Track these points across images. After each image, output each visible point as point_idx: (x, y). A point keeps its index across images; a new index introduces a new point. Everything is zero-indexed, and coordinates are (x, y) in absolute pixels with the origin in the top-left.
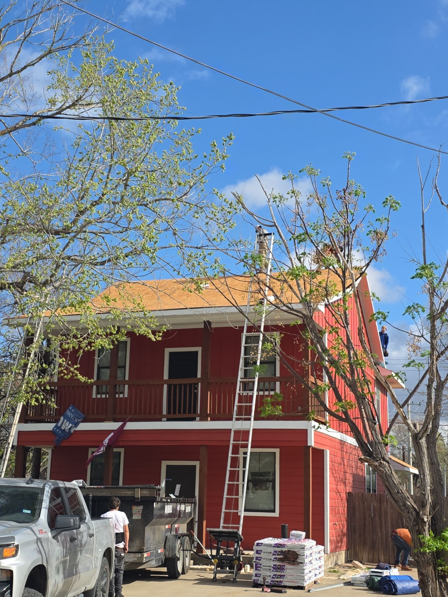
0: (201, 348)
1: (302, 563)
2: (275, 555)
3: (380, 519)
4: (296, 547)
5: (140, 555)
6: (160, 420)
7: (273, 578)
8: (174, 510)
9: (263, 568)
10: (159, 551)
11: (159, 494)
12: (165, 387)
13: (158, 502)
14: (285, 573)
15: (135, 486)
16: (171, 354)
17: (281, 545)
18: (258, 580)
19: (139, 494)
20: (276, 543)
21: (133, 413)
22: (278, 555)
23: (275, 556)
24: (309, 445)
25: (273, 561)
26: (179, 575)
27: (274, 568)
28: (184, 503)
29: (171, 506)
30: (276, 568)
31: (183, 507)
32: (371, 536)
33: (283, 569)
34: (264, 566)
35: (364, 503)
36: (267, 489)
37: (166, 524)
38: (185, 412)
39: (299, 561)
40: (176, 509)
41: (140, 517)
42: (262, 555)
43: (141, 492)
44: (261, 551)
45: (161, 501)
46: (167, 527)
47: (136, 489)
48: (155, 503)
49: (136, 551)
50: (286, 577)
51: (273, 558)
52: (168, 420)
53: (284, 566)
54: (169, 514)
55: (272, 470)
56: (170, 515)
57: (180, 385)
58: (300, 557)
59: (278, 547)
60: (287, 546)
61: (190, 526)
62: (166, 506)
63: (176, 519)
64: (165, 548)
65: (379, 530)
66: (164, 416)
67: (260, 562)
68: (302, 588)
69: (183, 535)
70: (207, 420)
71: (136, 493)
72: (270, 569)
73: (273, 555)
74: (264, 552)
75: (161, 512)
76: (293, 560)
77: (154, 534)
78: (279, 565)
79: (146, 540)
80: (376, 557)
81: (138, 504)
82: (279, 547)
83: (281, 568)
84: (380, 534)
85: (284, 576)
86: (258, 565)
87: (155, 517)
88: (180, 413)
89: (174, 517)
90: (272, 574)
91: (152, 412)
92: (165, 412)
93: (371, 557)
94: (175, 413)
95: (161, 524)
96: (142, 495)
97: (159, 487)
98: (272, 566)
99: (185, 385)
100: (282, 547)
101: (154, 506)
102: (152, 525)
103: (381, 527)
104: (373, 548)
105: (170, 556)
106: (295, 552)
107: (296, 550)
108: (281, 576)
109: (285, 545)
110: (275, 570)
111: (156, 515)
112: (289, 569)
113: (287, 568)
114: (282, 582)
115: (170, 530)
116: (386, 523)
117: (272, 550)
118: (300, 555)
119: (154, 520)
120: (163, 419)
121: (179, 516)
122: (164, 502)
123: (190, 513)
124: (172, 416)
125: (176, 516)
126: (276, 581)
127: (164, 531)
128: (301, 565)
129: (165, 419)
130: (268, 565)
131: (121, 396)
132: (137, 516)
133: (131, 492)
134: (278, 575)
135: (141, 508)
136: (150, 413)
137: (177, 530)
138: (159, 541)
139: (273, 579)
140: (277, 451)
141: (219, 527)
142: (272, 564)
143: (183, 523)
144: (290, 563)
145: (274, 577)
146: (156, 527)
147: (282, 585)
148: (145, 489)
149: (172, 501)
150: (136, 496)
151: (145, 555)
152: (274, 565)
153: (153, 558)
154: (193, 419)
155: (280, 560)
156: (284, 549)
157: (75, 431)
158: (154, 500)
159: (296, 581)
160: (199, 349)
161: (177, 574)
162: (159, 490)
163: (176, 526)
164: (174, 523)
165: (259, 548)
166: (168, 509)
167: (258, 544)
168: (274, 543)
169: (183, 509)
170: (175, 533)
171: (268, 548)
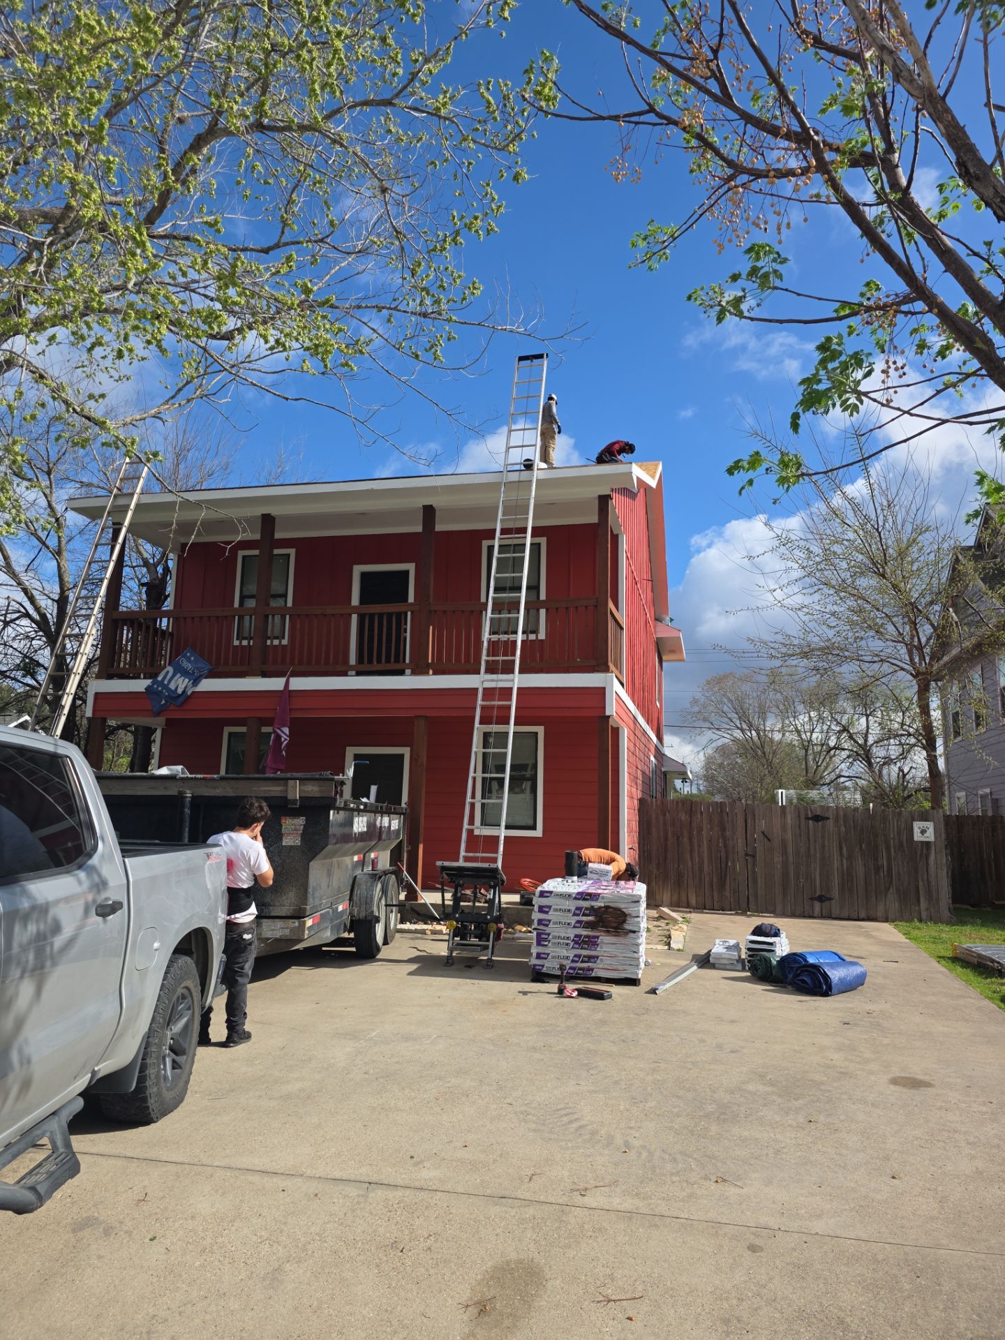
0: (414, 564)
1: (634, 932)
2: (578, 915)
3: (690, 839)
4: (621, 897)
5: (297, 924)
6: (345, 674)
7: (573, 961)
8: (371, 825)
9: (553, 941)
10: (340, 908)
11: (342, 791)
12: (354, 617)
13: (338, 809)
14: (599, 951)
15: (289, 775)
16: (364, 576)
17: (590, 894)
18: (543, 966)
19: (296, 791)
20: (580, 890)
21: (296, 662)
22: (584, 915)
23: (577, 918)
24: (607, 714)
25: (574, 927)
26: (378, 950)
27: (576, 943)
28: (389, 813)
29: (365, 819)
30: (579, 941)
31: (386, 820)
32: (676, 866)
33: (595, 944)
34: (554, 937)
35: (665, 815)
36: (523, 791)
37: (354, 854)
38: (388, 661)
39: (627, 927)
40: (375, 824)
41: (298, 842)
42: (552, 915)
43: (302, 788)
44: (550, 907)
45: (346, 808)
46: (356, 858)
47: (291, 782)
48: (332, 812)
49: (289, 914)
50: (602, 960)
51: (573, 922)
52: (359, 674)
53: (598, 937)
54: (361, 834)
55: (531, 762)
56: (363, 837)
57: (381, 615)
58: (629, 920)
59: (585, 899)
60: (603, 898)
61: (396, 856)
62: (356, 820)
63: (373, 843)
64: (351, 899)
65: (688, 856)
66: (352, 668)
67: (548, 930)
68: (633, 982)
69: (385, 873)
70: (427, 673)
71: (290, 789)
72: (567, 944)
73: (575, 914)
74: (556, 910)
75: (346, 830)
76: (615, 925)
77: (329, 874)
78: (586, 937)
79: (310, 890)
80: (684, 898)
81: (294, 813)
82: (587, 900)
83: (591, 942)
84: (690, 864)
85: (597, 957)
86: (543, 936)
87: (332, 840)
88: (379, 661)
89: (371, 840)
90: (571, 954)
91: (331, 661)
92: (353, 660)
93: (675, 898)
94: (370, 662)
95: (345, 854)
96: (304, 795)
97: (341, 776)
98: (572, 937)
99: (390, 615)
100: (592, 900)
101: (331, 818)
102: (325, 857)
103: (691, 851)
104: (679, 883)
105: (362, 915)
106: (619, 910)
107: (622, 906)
108: (590, 958)
109: (599, 894)
110: (577, 946)
111: (334, 835)
112: (607, 945)
113: (603, 943)
114: (592, 970)
115: (362, 863)
116: (699, 846)
117: (572, 905)
118: (630, 915)
119: (329, 847)
120: (349, 673)
121: (380, 838)
122: (352, 810)
123: (398, 831)
124: (366, 667)
125: (374, 835)
126: (580, 969)
127: (350, 867)
128: (631, 935)
129: (354, 673)
130: (562, 935)
131: (276, 642)
132: (291, 840)
133: (279, 788)
134: (585, 956)
135: (301, 821)
136: (327, 663)
137: (374, 863)
138: (339, 888)
139: (574, 965)
140: (540, 730)
141: (457, 860)
142: (571, 933)
143: (384, 849)
144: (608, 932)
145: (576, 959)
146: (335, 860)
147: (593, 975)
148: (312, 782)
149: (367, 809)
150: (290, 797)
151: (309, 922)
152: (576, 936)
153: (326, 925)
154: (401, 673)
155: (589, 925)
156: (597, 904)
157: (194, 693)
158: (328, 804)
159: (620, 968)
160: (411, 567)
161: (375, 950)
162: (342, 783)
163: (373, 855)
164: (370, 850)
165: (544, 901)
166: (360, 824)
167: (542, 894)
168: (576, 891)
169: (387, 825)
170: (370, 868)
171: (562, 901)
